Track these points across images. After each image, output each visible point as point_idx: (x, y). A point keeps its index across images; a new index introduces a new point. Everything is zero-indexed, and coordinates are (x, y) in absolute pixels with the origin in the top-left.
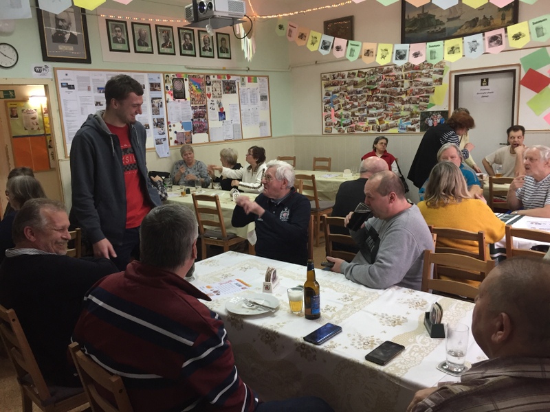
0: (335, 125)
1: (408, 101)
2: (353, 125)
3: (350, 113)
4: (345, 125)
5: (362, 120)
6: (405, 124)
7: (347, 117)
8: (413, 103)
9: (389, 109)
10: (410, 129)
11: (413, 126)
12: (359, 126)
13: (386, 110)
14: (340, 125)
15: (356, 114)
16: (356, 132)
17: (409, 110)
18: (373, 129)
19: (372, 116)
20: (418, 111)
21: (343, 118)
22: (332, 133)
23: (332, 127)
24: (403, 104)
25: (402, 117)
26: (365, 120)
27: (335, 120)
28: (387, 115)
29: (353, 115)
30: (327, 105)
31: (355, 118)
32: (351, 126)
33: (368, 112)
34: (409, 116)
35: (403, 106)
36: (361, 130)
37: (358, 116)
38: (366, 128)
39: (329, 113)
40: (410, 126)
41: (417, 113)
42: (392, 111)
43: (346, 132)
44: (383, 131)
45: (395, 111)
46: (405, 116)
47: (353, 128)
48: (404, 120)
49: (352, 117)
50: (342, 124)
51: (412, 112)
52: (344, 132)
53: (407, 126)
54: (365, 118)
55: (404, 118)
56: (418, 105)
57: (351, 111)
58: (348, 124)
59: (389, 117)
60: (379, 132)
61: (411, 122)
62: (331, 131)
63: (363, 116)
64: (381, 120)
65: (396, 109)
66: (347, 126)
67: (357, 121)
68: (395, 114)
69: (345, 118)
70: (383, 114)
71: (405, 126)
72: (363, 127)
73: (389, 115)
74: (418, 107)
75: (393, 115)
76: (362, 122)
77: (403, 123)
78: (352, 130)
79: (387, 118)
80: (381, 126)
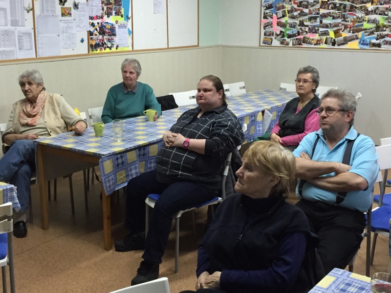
0: (277, 35)
1: (374, 12)
2: (301, 37)
3: (298, 23)
4: (289, 36)
5: (313, 30)
6: (367, 38)
7: (293, 26)
8: (380, 14)
9: (349, 19)
10: (374, 45)
11: (378, 42)
12: (308, 39)
13: (345, 20)
14: (283, 36)
15: (305, 23)
16: (305, 45)
17: (374, 21)
18: (326, 43)
19: (327, 26)
20: (386, 23)
21: (288, 27)
22: (273, 45)
23: (273, 38)
24: (367, 14)
25: (365, 29)
26: (316, 32)
27: (277, 29)
28: (346, 27)
30: (268, 11)
31: (303, 28)
32: (298, 37)
33: (321, 22)
34: (374, 29)
35: (367, 17)
36: (311, 44)
37: (307, 26)
38: (318, 41)
39: (270, 20)
40: (374, 41)
41: (384, 26)
42: (352, 22)
43: (291, 45)
44: (339, 45)
45: (356, 22)
46: (369, 29)
47: (301, 40)
48: (367, 33)
49: (300, 27)
50: (286, 35)
51: (378, 25)
52: (288, 44)
53: (370, 41)
54: (317, 28)
55: (367, 31)
56: (387, 17)
57: (299, 19)
58: (294, 35)
59: (348, 29)
60: (333, 47)
61: (376, 36)
62: (271, 43)
63: (315, 26)
64: (337, 33)
65: (358, 20)
66: (293, 37)
67: (306, 32)
68: (356, 26)
69: (291, 27)
70: (340, 25)
71: (368, 40)
72: (313, 40)
73: (349, 26)
74: (387, 19)
75: (353, 27)
76: (313, 33)
77: (365, 37)
78: (299, 43)
79: (345, 30)
80: (336, 39)
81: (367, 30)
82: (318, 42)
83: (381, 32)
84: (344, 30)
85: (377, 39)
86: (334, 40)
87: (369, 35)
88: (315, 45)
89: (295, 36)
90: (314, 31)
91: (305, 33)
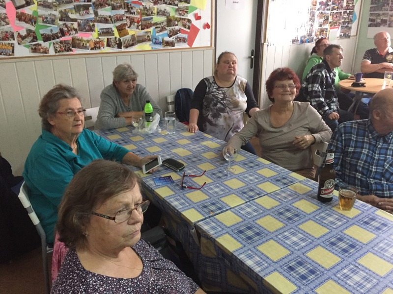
0: (23, 38)
1: (163, 0)
2: (68, 38)
3: (57, 14)
4: (46, 38)
6: (159, 36)
7: (50, 20)
8: (170, 4)
9: (134, 10)
10: (168, 44)
11: (171, 39)
12: (81, 40)
13: (129, 11)
14: (35, 38)
15: (72, 16)
16: (76, 51)
17: (164, 13)
18: (108, 45)
19: (105, 20)
20: (177, 16)
21: (40, 22)
22: (16, 54)
25: (156, 24)
26: (91, 29)
27: (23, 28)
28: (132, 21)
29: (64, 17)
31: (69, 23)
32: (63, 39)
33: (96, 14)
34: (165, 23)
35: (155, 7)
36: (86, 48)
37: (75, 20)
38: (96, 43)
39: (1, 10)
40: (167, 39)
41: (176, 19)
42: (138, 13)
43: (52, 52)
44: (127, 47)
45: (143, 14)
46: (160, 24)
47: (68, 43)
48: (159, 29)
49: (64, 22)
50: (39, 37)
51: (170, 18)
52: (46, 51)
53: (163, 39)
54: (91, 24)
55: (158, 26)
56: (177, 7)
57: (59, 9)
58: (54, 37)
59: (136, 24)
60: (119, 50)
61: (169, 33)
62: (13, 52)
63: (88, 21)
64: (122, 29)
65: (146, 12)
66: (54, 39)
67: (75, 30)
68: (145, 20)
69: (46, 22)
70: (124, 18)
71: (160, 38)
72: (88, 41)
73: (136, 20)
74: (177, 10)
75: (141, 21)
76: (87, 31)
77: (157, 34)
78: (67, 47)
79: (132, 26)
80: (121, 39)
81: (158, 24)
82: (97, 45)
83: (173, 27)
84: (130, 26)
85: (170, 36)
86: (120, 40)
87: (160, 31)
88: (92, 49)
89: (58, 38)
90: (87, 28)
91: (74, 32)
